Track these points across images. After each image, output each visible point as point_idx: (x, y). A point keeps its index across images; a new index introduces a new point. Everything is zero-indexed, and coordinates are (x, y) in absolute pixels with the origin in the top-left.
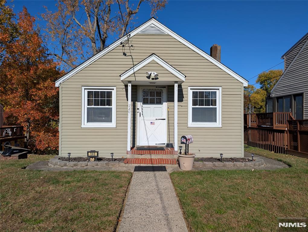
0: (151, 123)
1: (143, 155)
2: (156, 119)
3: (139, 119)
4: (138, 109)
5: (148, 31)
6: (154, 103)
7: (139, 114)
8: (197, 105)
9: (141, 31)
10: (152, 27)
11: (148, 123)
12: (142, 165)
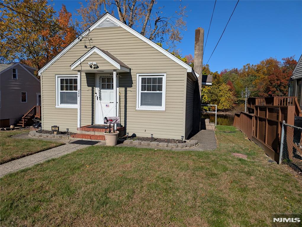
0: (106, 105)
1: (89, 132)
2: (110, 102)
3: (97, 102)
4: (96, 93)
5: (103, 25)
6: (110, 88)
7: (96, 97)
8: (146, 90)
9: (99, 26)
10: (108, 21)
11: (104, 106)
12: (84, 139)
